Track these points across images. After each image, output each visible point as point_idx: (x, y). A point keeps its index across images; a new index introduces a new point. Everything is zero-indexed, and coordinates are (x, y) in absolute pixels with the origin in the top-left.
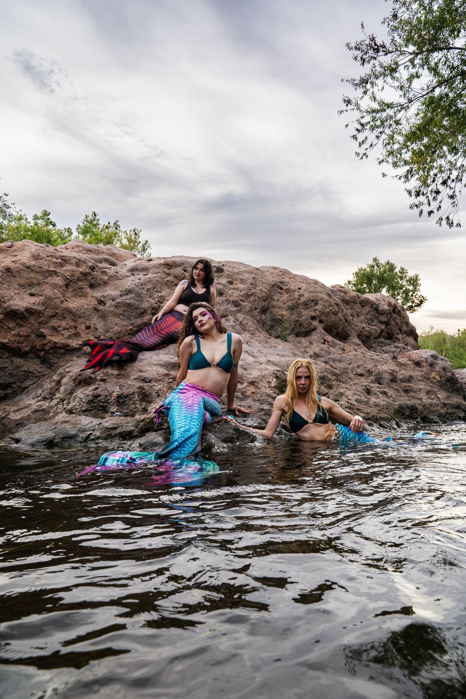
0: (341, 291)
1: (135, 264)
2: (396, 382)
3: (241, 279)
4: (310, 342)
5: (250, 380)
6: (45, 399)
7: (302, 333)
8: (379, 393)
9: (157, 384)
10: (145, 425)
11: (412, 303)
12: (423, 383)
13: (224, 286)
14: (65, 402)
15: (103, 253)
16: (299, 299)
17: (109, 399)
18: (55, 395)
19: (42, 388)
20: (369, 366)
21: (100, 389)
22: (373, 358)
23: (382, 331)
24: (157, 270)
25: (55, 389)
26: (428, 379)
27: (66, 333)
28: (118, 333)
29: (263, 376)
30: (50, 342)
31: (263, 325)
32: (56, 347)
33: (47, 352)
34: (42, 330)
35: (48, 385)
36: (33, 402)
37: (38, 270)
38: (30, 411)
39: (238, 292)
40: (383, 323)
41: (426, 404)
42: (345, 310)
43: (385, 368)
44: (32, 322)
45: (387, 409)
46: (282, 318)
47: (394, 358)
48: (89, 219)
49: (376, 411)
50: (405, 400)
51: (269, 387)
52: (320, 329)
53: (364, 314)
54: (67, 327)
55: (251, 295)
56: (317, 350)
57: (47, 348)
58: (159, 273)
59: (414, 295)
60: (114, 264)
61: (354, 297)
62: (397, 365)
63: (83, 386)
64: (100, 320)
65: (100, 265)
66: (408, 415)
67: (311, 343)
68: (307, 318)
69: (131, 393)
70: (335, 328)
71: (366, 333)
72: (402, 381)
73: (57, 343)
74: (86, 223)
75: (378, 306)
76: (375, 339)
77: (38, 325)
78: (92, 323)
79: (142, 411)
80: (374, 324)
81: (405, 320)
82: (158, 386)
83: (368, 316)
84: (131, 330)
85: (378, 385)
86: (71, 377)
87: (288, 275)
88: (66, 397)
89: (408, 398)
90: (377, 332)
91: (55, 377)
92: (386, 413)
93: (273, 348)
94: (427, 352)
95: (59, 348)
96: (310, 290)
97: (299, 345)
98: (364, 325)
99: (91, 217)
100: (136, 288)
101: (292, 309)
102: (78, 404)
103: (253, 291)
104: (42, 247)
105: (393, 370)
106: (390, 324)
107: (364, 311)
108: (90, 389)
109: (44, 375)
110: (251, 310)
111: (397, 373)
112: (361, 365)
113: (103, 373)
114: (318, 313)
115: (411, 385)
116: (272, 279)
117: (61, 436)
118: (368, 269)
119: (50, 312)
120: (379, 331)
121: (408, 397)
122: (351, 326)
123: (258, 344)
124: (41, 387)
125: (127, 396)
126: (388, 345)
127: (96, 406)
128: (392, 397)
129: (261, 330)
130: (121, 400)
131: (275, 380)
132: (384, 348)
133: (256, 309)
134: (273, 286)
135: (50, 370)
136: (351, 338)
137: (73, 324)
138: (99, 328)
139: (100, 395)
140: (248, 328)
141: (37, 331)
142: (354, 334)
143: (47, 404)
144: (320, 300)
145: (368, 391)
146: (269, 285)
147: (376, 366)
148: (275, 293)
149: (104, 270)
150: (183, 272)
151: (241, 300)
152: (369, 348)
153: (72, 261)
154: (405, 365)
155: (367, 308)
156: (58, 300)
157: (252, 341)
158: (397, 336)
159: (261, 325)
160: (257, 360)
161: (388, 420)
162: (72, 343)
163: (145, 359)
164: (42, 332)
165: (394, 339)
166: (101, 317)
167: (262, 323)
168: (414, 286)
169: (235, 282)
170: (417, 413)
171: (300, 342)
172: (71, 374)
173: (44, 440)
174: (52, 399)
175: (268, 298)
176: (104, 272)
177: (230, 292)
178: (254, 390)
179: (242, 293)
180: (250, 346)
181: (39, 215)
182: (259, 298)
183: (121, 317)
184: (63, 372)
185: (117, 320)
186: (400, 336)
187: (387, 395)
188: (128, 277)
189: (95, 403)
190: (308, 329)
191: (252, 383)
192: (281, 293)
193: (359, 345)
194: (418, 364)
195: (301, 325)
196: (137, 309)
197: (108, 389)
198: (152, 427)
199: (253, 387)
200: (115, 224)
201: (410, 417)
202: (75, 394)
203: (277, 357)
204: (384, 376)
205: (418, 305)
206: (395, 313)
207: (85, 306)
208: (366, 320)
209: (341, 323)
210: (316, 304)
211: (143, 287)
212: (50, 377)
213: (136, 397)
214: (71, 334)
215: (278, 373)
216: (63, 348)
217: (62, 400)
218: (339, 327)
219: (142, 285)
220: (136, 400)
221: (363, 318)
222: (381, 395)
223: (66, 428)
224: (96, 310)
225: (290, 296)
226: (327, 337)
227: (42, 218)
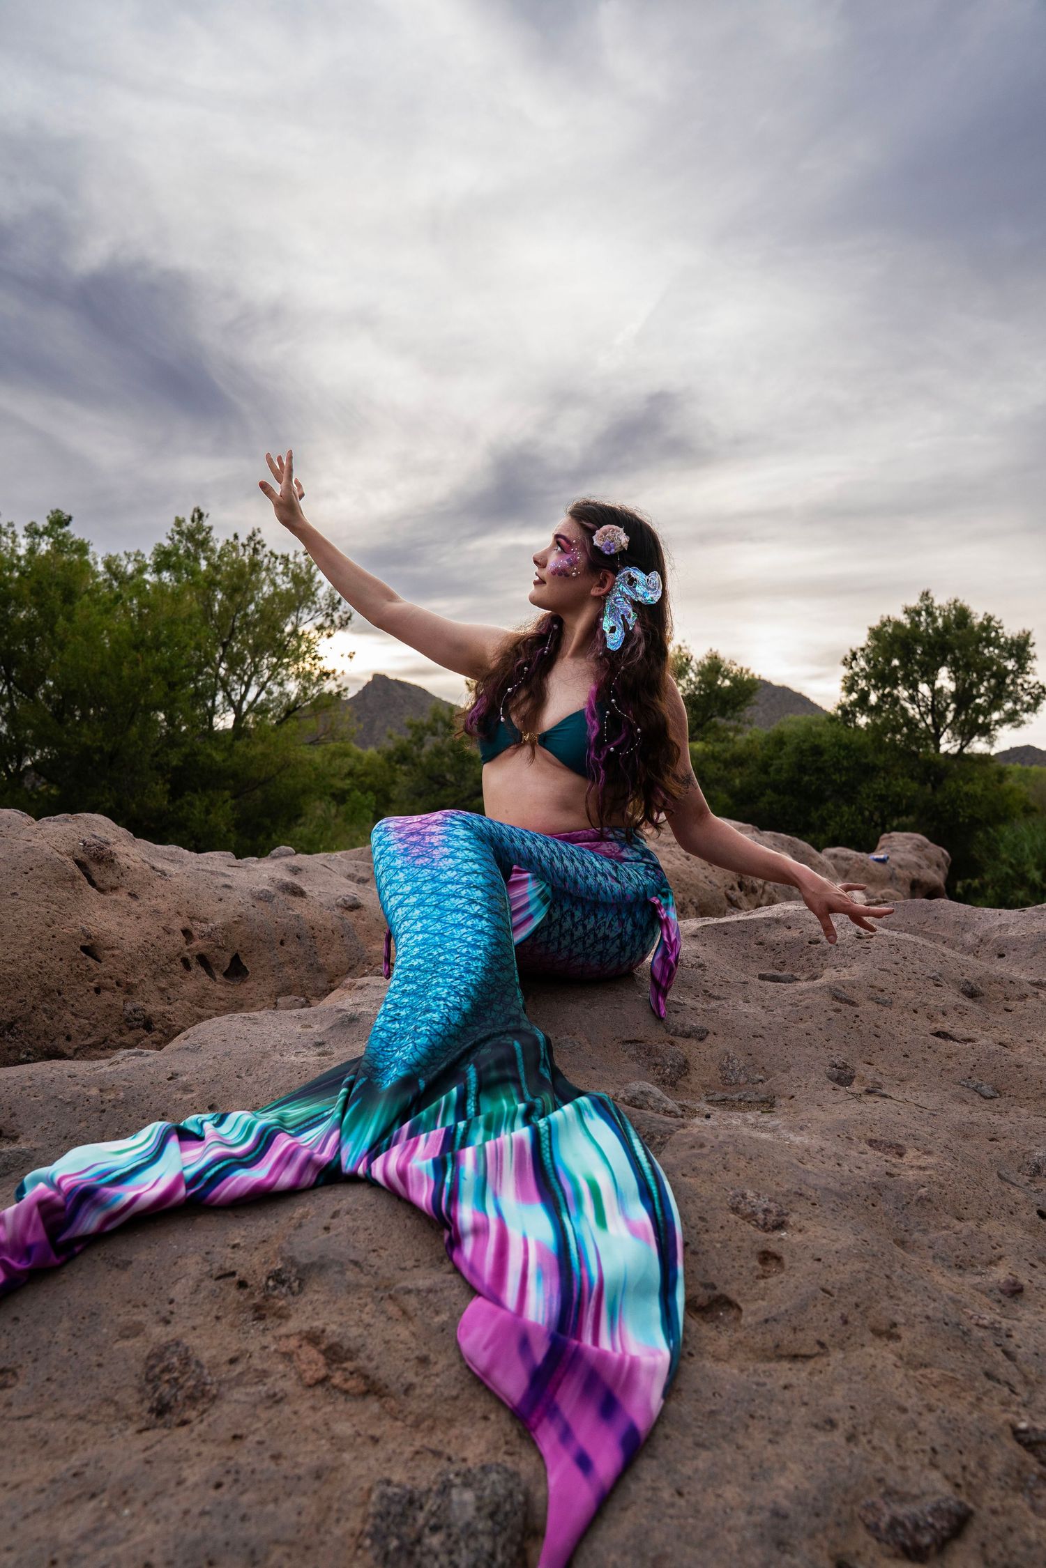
11: (1015, 703)
48: (184, 527)
59: (1020, 681)
74: (177, 537)
99: (188, 522)
118: (905, 620)
168: (1018, 659)
181: (42, 523)
200: (250, 539)
205: (1032, 708)
227: (47, 532)
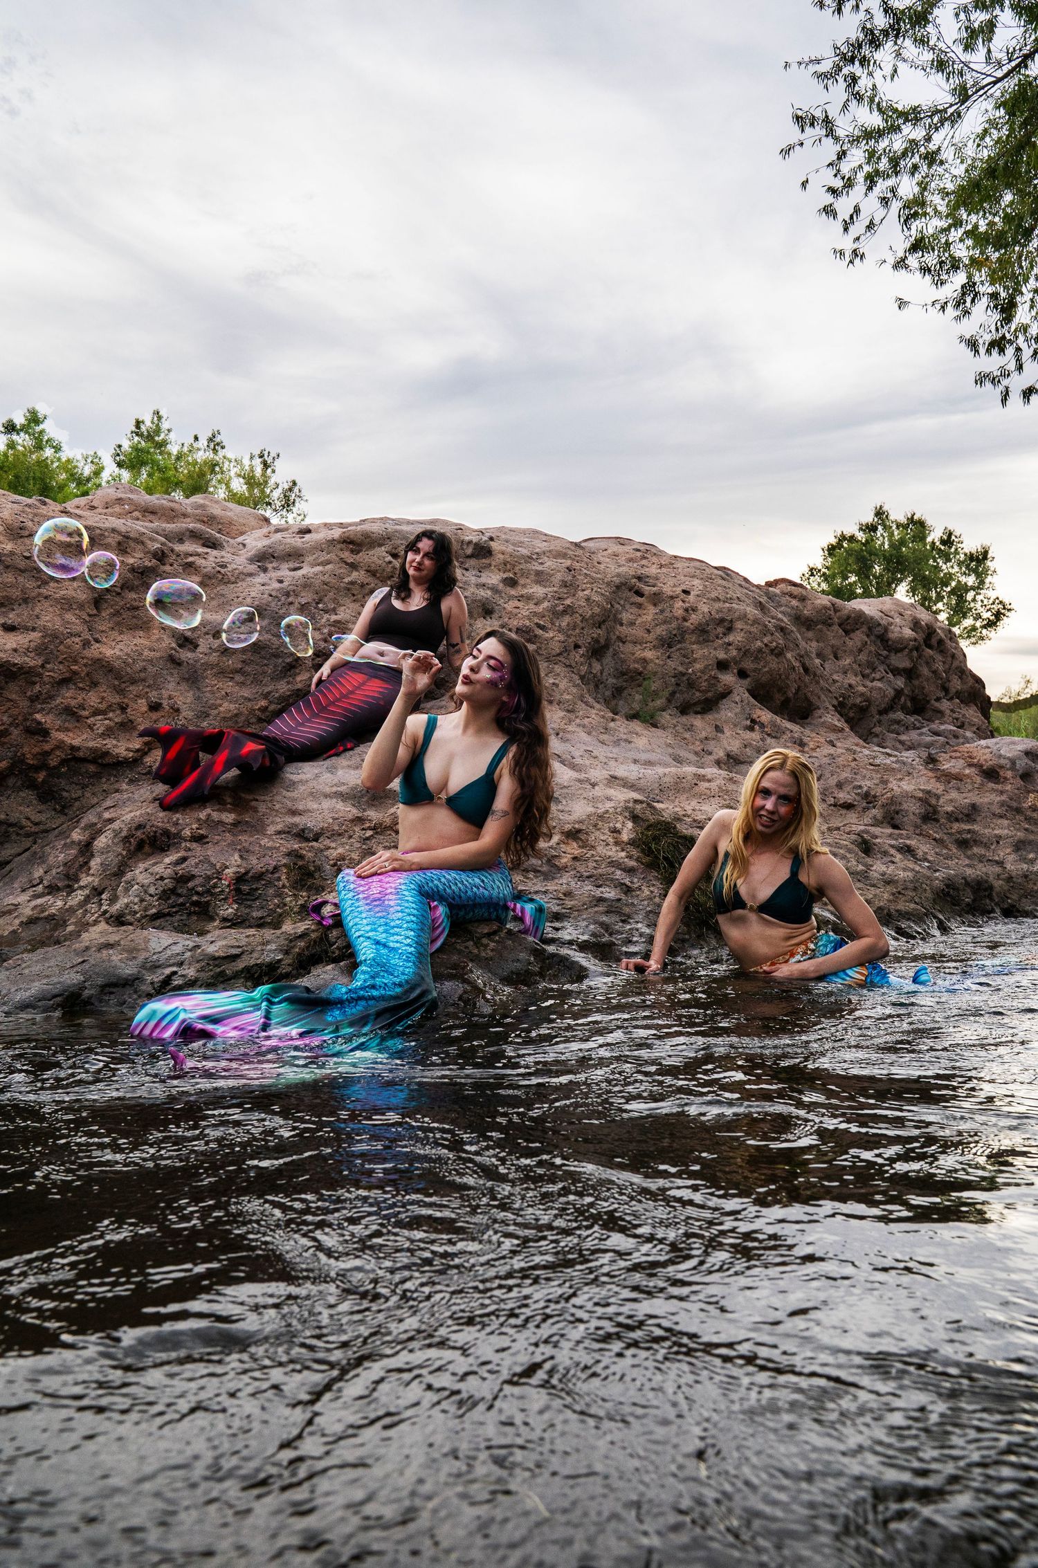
0: (791, 595)
1: (266, 542)
2: (937, 820)
3: (538, 573)
4: (717, 727)
5: (567, 827)
6: (52, 890)
7: (695, 704)
8: (893, 851)
9: (333, 845)
10: (308, 947)
11: (976, 619)
12: (1006, 822)
13: (494, 590)
14: (104, 896)
15: (185, 515)
16: (685, 620)
17: (215, 886)
18: (77, 880)
19: (43, 862)
20: (866, 784)
21: (192, 861)
22: (878, 761)
23: (899, 693)
24: (324, 557)
25: (77, 865)
26: (1018, 811)
27: (100, 723)
28: (230, 718)
29: (601, 817)
30: (60, 745)
31: (597, 686)
32: (75, 759)
33: (53, 772)
34: (38, 716)
35: (59, 856)
36: (23, 898)
37: (22, 564)
38: (17, 922)
39: (532, 606)
40: (899, 674)
41: (1014, 874)
42: (802, 644)
43: (907, 786)
44: (14, 696)
45: (915, 889)
46: (645, 668)
47: (931, 760)
48: (143, 428)
49: (886, 896)
50: (959, 867)
51: (617, 843)
52: (741, 692)
53: (851, 651)
54: (103, 706)
55: (564, 612)
56: (734, 746)
57: (53, 762)
58: (328, 562)
59: (979, 598)
60: (213, 544)
61: (825, 608)
62: (938, 779)
63: (149, 855)
64: (184, 686)
65: (179, 548)
66: (968, 905)
67: (718, 729)
68: (706, 667)
69: (271, 868)
70: (780, 690)
71: (858, 700)
72: (952, 817)
73: (78, 749)
74: (136, 439)
75: (886, 630)
76: (881, 713)
77: (27, 703)
78: (165, 696)
79: (299, 913)
80: (878, 676)
81: (956, 664)
82: (337, 850)
83: (863, 657)
84: (264, 709)
85: (889, 831)
86: (117, 833)
87: (654, 559)
88: (107, 882)
89: (967, 862)
90: (885, 696)
91: (77, 835)
92: (912, 900)
93: (623, 744)
94: (1014, 743)
95: (84, 760)
96: (713, 595)
97: (687, 735)
98: (852, 680)
99: (148, 423)
100: (273, 604)
101: (667, 643)
102: (136, 900)
103: (568, 602)
104: (29, 506)
105: (928, 792)
106: (918, 676)
107: (850, 643)
108: (167, 860)
109: (47, 831)
110: (565, 651)
111: (938, 797)
112: (847, 781)
113: (199, 820)
114: (734, 653)
115: (976, 827)
116: (614, 569)
117: (100, 981)
118: (861, 536)
119: (55, 671)
120: (890, 692)
121: (968, 857)
122: (818, 683)
123: (583, 736)
124: (43, 859)
125: (260, 876)
126: (915, 728)
127: (182, 904)
128: (926, 860)
129: (591, 700)
130: (245, 888)
131: (630, 825)
132: (903, 738)
133: (577, 646)
134: (618, 587)
135: (63, 819)
136: (819, 712)
137: (116, 699)
138: (183, 707)
139: (193, 877)
140: (558, 697)
141: (26, 720)
142: (827, 702)
143: (60, 903)
144: (739, 619)
145: (866, 847)
146: (608, 584)
147: (885, 782)
148: (623, 606)
149: (191, 559)
150: (389, 558)
151: (539, 626)
152: (867, 736)
153: (109, 540)
154: (959, 777)
155: (859, 636)
156: (77, 640)
157: (570, 728)
158: (937, 704)
159: (592, 687)
160: (583, 776)
161: (919, 918)
162: (116, 746)
163: (301, 781)
164: (39, 723)
165: (929, 714)
166: (187, 680)
167: (593, 683)
168: (978, 575)
169: (522, 581)
170: (992, 899)
171: (690, 728)
172: (116, 825)
173: (56, 991)
174: (70, 889)
175: (607, 618)
176: (190, 565)
177: (510, 606)
178: (577, 852)
179: (540, 609)
180: (566, 741)
181: (19, 420)
182: (584, 619)
183: (238, 678)
184: (95, 820)
185: (229, 686)
186: (945, 705)
187: (914, 856)
188: (251, 575)
189: (180, 895)
190: (710, 694)
191: (573, 835)
192: (640, 606)
193: (842, 730)
194: (991, 774)
195: (691, 685)
196: (276, 656)
197: (212, 859)
198: (326, 952)
199: (575, 845)
200: (211, 440)
201: (975, 909)
202: (129, 876)
203: (634, 767)
204: (905, 806)
205: (991, 624)
206: (930, 647)
207: (146, 653)
208: (855, 666)
209: (793, 676)
210: (730, 629)
211: (290, 599)
212: (65, 834)
213: (283, 877)
214: (112, 724)
215: (639, 807)
216: (94, 761)
217: (97, 892)
218: (788, 686)
219: (287, 594)
220: (284, 886)
221: (848, 661)
222: (899, 856)
223: (109, 961)
224: (174, 661)
225: (662, 611)
226: (759, 712)
227: (25, 429)
